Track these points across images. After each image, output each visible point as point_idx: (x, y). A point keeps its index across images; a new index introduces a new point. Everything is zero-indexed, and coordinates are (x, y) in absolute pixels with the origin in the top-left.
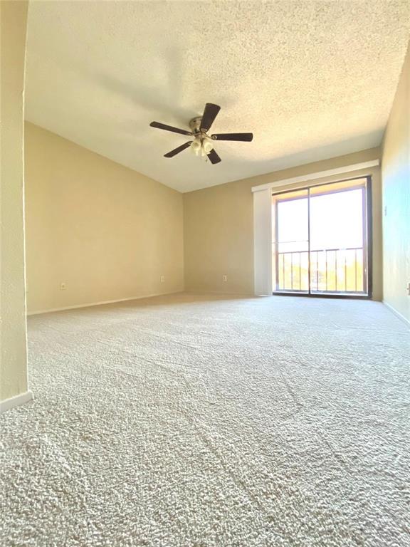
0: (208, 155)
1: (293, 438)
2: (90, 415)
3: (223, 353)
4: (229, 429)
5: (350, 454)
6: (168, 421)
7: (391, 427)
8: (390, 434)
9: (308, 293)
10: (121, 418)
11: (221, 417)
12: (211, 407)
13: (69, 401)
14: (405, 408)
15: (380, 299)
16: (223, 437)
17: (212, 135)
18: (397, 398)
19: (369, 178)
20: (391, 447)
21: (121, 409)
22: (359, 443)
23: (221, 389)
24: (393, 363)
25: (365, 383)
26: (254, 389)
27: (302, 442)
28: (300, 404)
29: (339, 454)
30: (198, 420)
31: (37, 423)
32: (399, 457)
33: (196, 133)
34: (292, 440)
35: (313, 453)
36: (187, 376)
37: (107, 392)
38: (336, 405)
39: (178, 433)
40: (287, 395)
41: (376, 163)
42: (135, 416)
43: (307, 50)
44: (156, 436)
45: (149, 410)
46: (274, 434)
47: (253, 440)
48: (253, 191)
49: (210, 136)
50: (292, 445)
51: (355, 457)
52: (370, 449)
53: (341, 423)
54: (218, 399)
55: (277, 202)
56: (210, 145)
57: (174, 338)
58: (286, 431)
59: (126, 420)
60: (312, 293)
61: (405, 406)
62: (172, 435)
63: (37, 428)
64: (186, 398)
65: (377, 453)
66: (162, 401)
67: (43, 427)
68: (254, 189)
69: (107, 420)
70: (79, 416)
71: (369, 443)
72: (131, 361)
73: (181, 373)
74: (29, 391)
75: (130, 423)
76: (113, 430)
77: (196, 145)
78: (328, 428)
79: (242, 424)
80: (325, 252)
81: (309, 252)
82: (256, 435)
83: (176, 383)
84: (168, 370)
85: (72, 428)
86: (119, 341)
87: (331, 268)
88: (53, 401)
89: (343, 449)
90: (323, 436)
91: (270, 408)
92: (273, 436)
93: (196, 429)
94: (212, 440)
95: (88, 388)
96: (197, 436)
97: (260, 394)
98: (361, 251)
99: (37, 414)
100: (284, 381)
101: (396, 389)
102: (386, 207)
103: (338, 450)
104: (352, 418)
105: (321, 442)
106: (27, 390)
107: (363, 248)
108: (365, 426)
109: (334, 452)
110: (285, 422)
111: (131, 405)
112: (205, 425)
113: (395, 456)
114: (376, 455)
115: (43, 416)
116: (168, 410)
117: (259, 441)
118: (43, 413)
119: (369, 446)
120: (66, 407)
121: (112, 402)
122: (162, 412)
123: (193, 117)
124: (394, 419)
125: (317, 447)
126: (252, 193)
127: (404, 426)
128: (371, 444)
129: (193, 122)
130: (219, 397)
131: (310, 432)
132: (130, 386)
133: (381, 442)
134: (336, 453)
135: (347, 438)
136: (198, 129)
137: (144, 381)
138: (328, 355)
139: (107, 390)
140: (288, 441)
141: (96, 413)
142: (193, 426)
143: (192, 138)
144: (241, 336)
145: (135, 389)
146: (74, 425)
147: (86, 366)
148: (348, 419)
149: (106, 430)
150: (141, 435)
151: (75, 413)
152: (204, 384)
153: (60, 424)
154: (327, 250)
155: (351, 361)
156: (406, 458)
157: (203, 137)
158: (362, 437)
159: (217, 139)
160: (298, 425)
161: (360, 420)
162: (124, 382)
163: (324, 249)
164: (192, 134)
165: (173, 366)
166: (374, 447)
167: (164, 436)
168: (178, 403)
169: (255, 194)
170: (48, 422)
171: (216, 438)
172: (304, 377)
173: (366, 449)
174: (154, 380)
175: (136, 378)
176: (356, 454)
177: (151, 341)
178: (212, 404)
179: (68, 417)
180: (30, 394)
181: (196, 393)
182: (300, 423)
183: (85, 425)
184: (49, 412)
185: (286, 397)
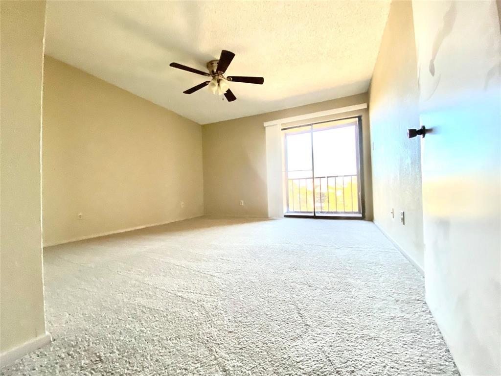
0: (225, 94)
1: (302, 358)
2: (111, 355)
3: (241, 279)
4: (246, 356)
5: (349, 369)
6: (189, 354)
7: (381, 340)
8: (380, 347)
9: (313, 215)
10: (143, 356)
11: (239, 344)
12: (230, 335)
13: (88, 341)
14: (391, 321)
15: (371, 219)
16: (241, 364)
17: (228, 77)
18: (385, 312)
19: (360, 118)
20: (380, 359)
21: (143, 345)
22: (356, 357)
23: (239, 316)
24: (381, 280)
25: (360, 300)
26: (268, 313)
27: (309, 361)
28: (307, 325)
29: (340, 369)
30: (217, 350)
31: (58, 366)
32: (387, 367)
33: (213, 74)
34: (301, 361)
35: (318, 371)
36: (207, 306)
37: (128, 329)
38: (337, 322)
39: (198, 365)
40: (296, 317)
41: (364, 106)
42: (157, 352)
43: (308, 12)
44: (178, 371)
45: (171, 345)
46: (285, 356)
47: (267, 365)
48: (265, 126)
49: (226, 78)
50: (301, 366)
51: (353, 372)
52: (364, 362)
53: (341, 340)
54: (236, 327)
55: (286, 135)
56: (226, 85)
57: (194, 266)
58: (296, 352)
59: (148, 357)
60: (317, 215)
61: (392, 319)
62: (193, 368)
63: (57, 371)
64: (206, 328)
65: (370, 366)
66: (183, 333)
67: (63, 371)
68: (266, 124)
69: (129, 359)
70: (100, 357)
71: (363, 357)
72: (151, 294)
73: (201, 303)
74: (47, 333)
75: (151, 360)
76: (135, 368)
77: (213, 85)
78: (331, 346)
79: (258, 349)
80: (326, 178)
81: (313, 178)
82: (270, 360)
83: (196, 314)
84: (189, 300)
85: (93, 369)
86: (140, 272)
87: (331, 191)
88: (72, 343)
89: (343, 365)
90: (327, 354)
91: (282, 331)
92: (285, 359)
93: (216, 359)
94: (231, 369)
95: (108, 327)
96: (217, 367)
97: (274, 318)
98: (356, 177)
99: (57, 358)
100: (294, 304)
101: (384, 303)
102: (373, 143)
103: (339, 366)
104: (350, 334)
105: (325, 360)
106: (45, 333)
107: (357, 175)
108: (360, 340)
109: (335, 369)
110: (295, 344)
111: (153, 340)
112: (224, 354)
113: (385, 367)
114: (369, 368)
115: (63, 359)
116: (189, 342)
117: (273, 365)
118: (63, 356)
119: (364, 360)
120: (87, 348)
121: (133, 340)
122: (184, 344)
123: (210, 60)
124: (383, 332)
125: (322, 365)
126: (265, 128)
127: (391, 338)
128: (365, 357)
129: (210, 64)
130: (236, 324)
131: (316, 351)
132: (151, 320)
133: (374, 355)
134: (338, 370)
135: (346, 354)
136: (215, 71)
137: (165, 314)
138: (330, 274)
139: (128, 326)
140: (297, 363)
141: (118, 352)
142: (213, 357)
143: (210, 78)
144: (257, 260)
145: (157, 323)
146: (95, 367)
147: (106, 301)
148: (346, 335)
149: (128, 369)
150: (164, 372)
151: (96, 354)
152: (222, 312)
153: (82, 367)
154: (328, 177)
155: (349, 280)
156: (393, 368)
157: (220, 78)
158: (358, 352)
159: (233, 81)
160: (306, 345)
161: (356, 336)
162: (145, 317)
163: (326, 176)
164: (209, 75)
165: (193, 296)
166: (368, 360)
167: (186, 369)
168: (198, 334)
169: (266, 129)
170: (68, 366)
171: (234, 366)
172: (311, 298)
173: (361, 363)
174: (175, 312)
175: (157, 311)
176: (353, 369)
177: (172, 271)
178: (230, 332)
179: (88, 358)
180: (48, 337)
181: (215, 323)
182: (307, 343)
183: (106, 366)
184: (69, 355)
185: (296, 318)
